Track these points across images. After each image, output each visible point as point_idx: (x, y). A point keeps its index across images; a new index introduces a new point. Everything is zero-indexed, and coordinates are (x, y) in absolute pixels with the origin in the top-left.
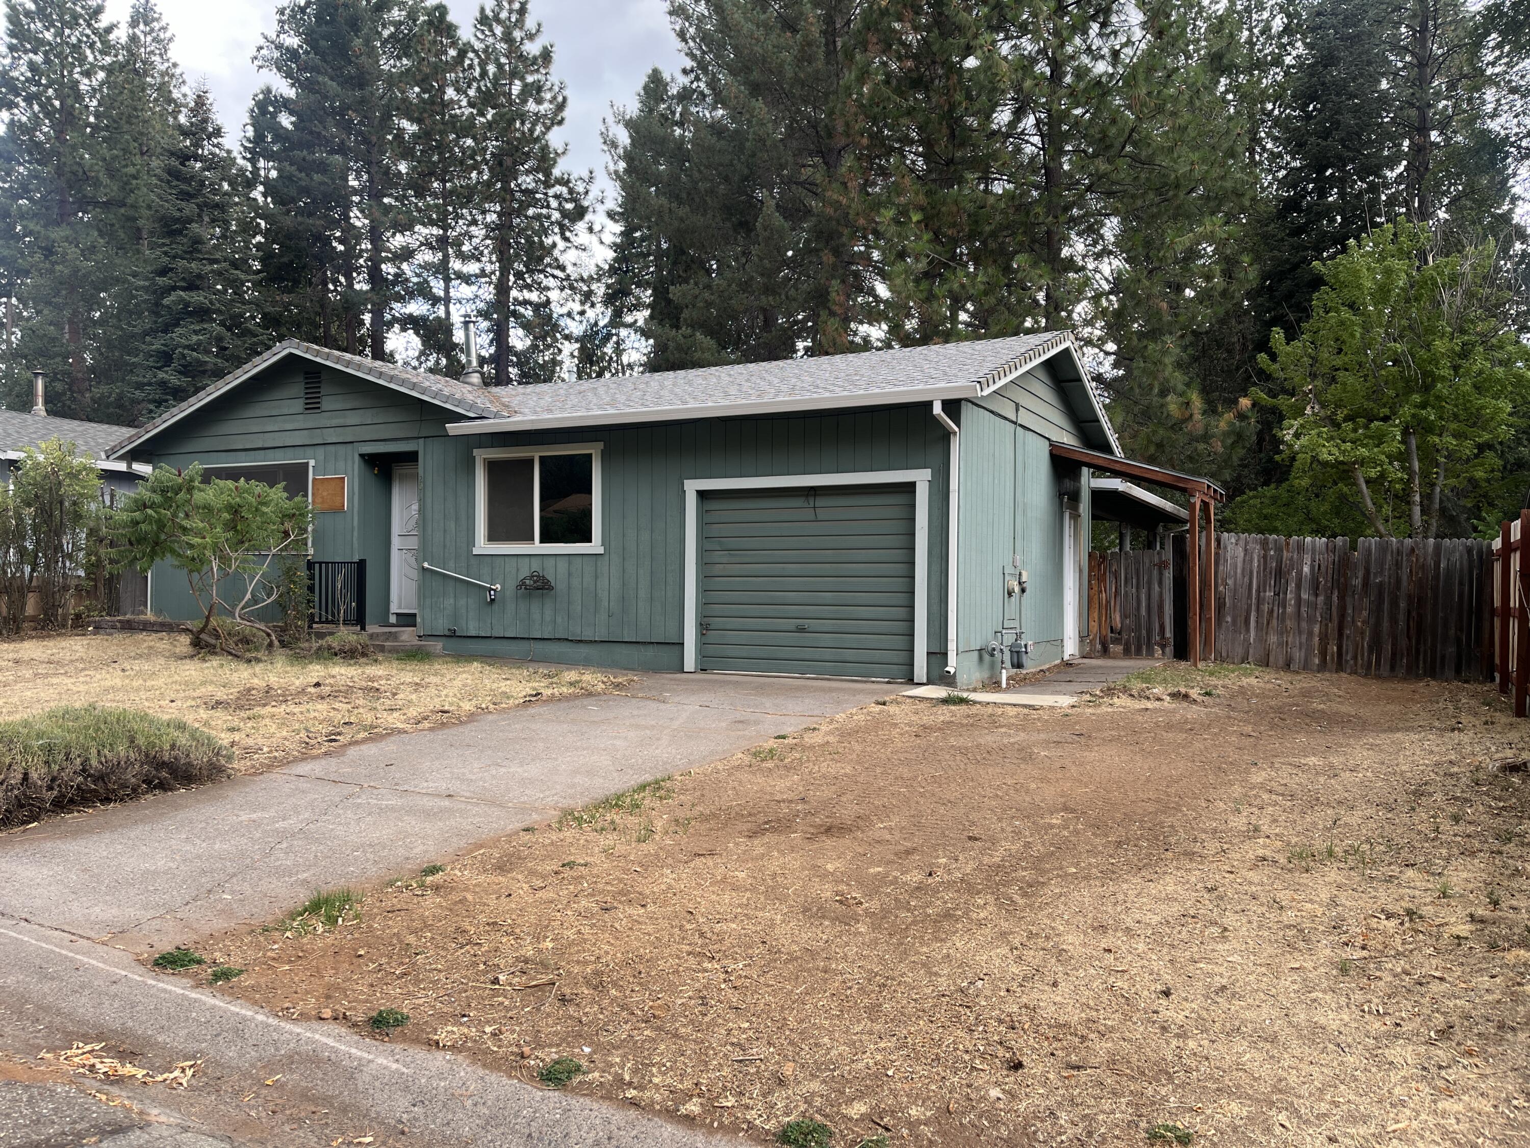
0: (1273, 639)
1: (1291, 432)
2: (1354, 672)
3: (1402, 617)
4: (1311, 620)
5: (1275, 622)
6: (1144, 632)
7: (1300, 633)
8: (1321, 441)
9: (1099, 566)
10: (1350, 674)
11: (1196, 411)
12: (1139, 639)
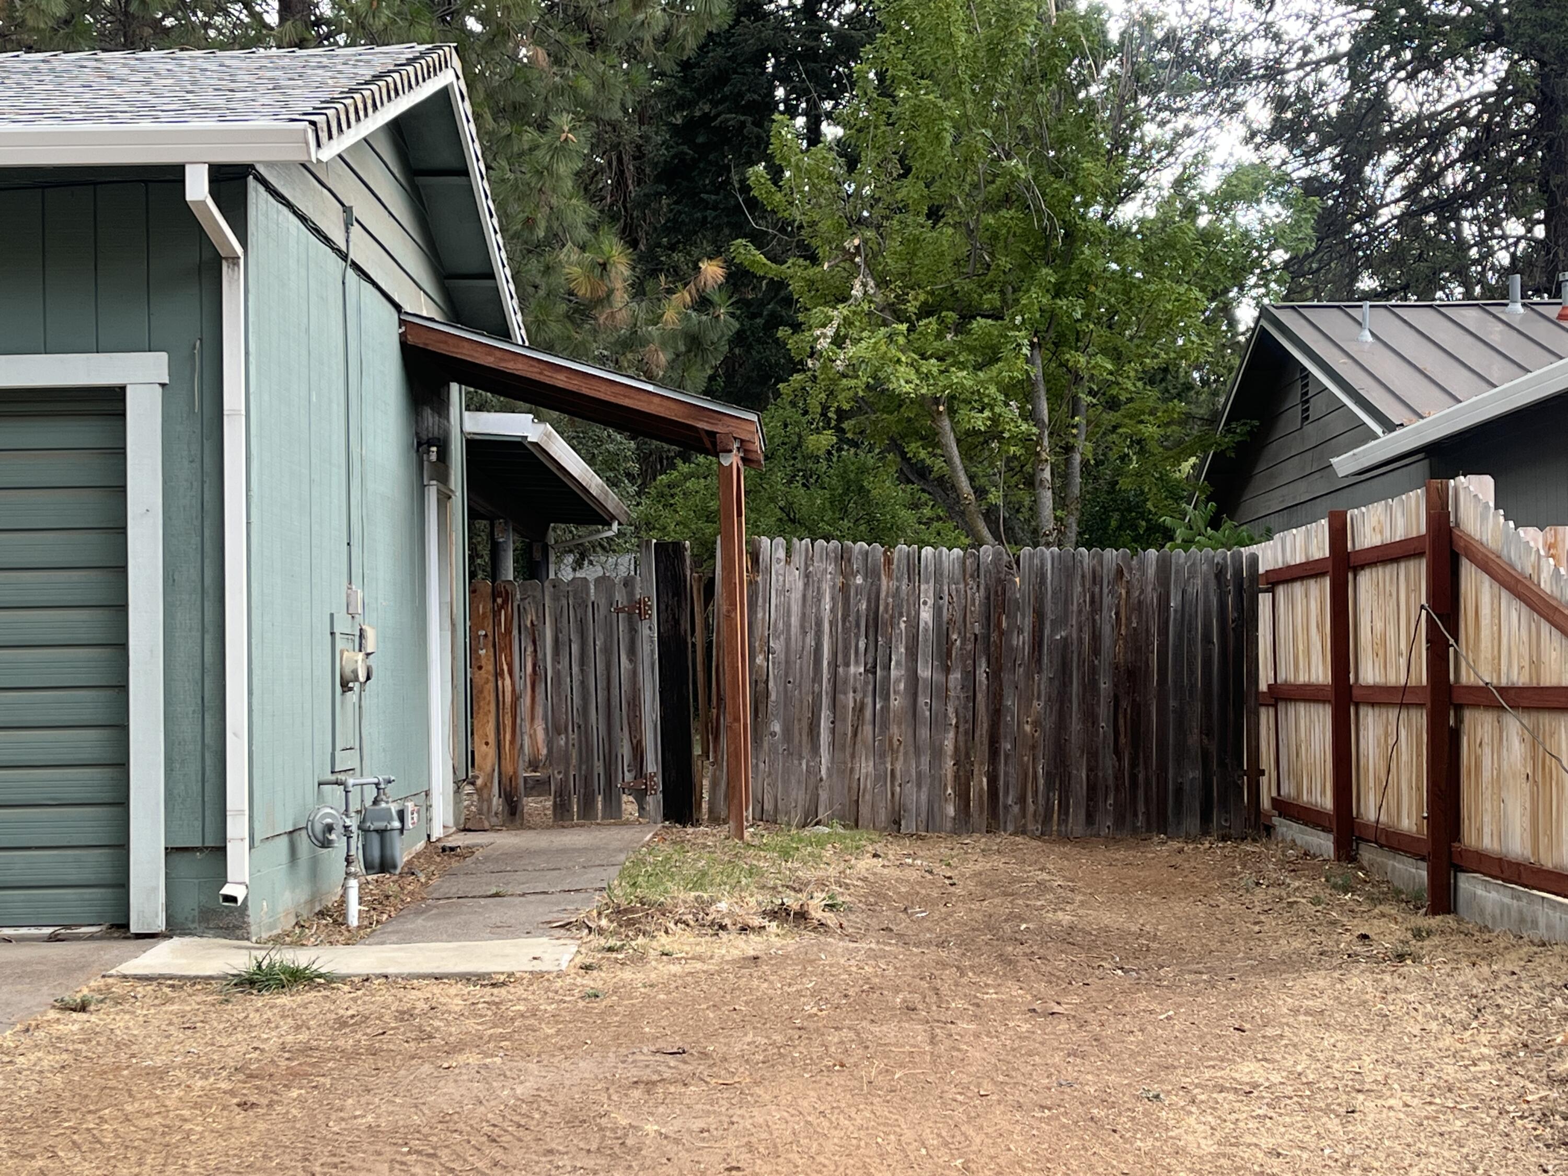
0: (865, 767)
1: (830, 331)
2: (1022, 831)
3: (1104, 711)
4: (937, 723)
5: (868, 728)
6: (599, 767)
7: (918, 752)
8: (894, 352)
9: (496, 614)
10: (1015, 833)
11: (619, 285)
12: (587, 780)
